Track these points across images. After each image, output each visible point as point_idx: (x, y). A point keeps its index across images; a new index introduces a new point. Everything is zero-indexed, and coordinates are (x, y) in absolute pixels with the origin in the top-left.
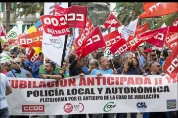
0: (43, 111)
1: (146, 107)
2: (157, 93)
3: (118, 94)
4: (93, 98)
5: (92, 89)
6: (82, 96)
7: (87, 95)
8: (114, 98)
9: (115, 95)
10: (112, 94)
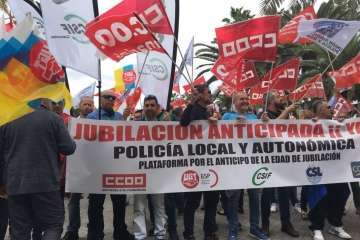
0: (144, 185)
1: (321, 175)
2: (337, 151)
3: (275, 153)
4: (233, 161)
5: (230, 145)
6: (214, 157)
7: (223, 155)
8: (267, 161)
9: (270, 155)
10: (264, 154)
